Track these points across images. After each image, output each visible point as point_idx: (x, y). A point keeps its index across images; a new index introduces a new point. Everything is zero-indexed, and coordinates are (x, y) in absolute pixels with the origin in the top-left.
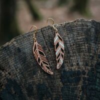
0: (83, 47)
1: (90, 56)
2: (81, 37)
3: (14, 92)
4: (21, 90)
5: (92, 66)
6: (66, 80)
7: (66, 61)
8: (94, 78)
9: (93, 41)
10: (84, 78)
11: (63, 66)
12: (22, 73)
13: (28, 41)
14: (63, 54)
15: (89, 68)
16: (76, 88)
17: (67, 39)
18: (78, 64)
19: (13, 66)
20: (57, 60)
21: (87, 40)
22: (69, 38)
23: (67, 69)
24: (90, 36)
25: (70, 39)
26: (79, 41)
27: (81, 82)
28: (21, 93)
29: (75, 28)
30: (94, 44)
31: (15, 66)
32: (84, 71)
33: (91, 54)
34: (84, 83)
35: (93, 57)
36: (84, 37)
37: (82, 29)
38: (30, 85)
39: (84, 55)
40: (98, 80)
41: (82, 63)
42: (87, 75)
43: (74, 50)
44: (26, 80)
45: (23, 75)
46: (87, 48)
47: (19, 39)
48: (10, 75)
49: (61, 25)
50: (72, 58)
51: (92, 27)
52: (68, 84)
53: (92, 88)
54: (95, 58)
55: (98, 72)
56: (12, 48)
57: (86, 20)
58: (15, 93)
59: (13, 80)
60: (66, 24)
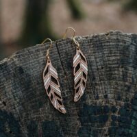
0: (116, 72)
1: (126, 86)
2: (114, 58)
3: (8, 130)
4: (19, 128)
5: (127, 100)
6: (86, 118)
7: (89, 90)
8: (129, 118)
9: (131, 65)
10: (114, 118)
11: (83, 98)
12: (22, 104)
13: (35, 58)
14: (85, 81)
15: (123, 103)
16: (100, 130)
17: (93, 59)
18: (106, 97)
19: (10, 93)
20: (76, 88)
21: (123, 62)
22: (96, 58)
23: (89, 102)
24: (128, 57)
25: (98, 60)
26: (110, 62)
27: (108, 123)
28: (19, 132)
29: (106, 44)
30: (133, 69)
31: (13, 93)
32: (113, 107)
33: (127, 83)
34: (113, 124)
35: (129, 88)
36: (118, 58)
37: (117, 46)
38: (33, 122)
39: (116, 84)
40: (133, 121)
41: (112, 95)
42: (119, 113)
43: (102, 75)
44: (27, 114)
45: (24, 107)
46: (121, 73)
47: (22, 55)
48: (5, 105)
49: (87, 38)
50: (97, 87)
51: (132, 44)
52: (90, 124)
53: (123, 132)
54: (132, 90)
55: (134, 110)
56: (12, 67)
57: (124, 34)
58: (11, 132)
59: (8, 113)
60: (93, 37)
